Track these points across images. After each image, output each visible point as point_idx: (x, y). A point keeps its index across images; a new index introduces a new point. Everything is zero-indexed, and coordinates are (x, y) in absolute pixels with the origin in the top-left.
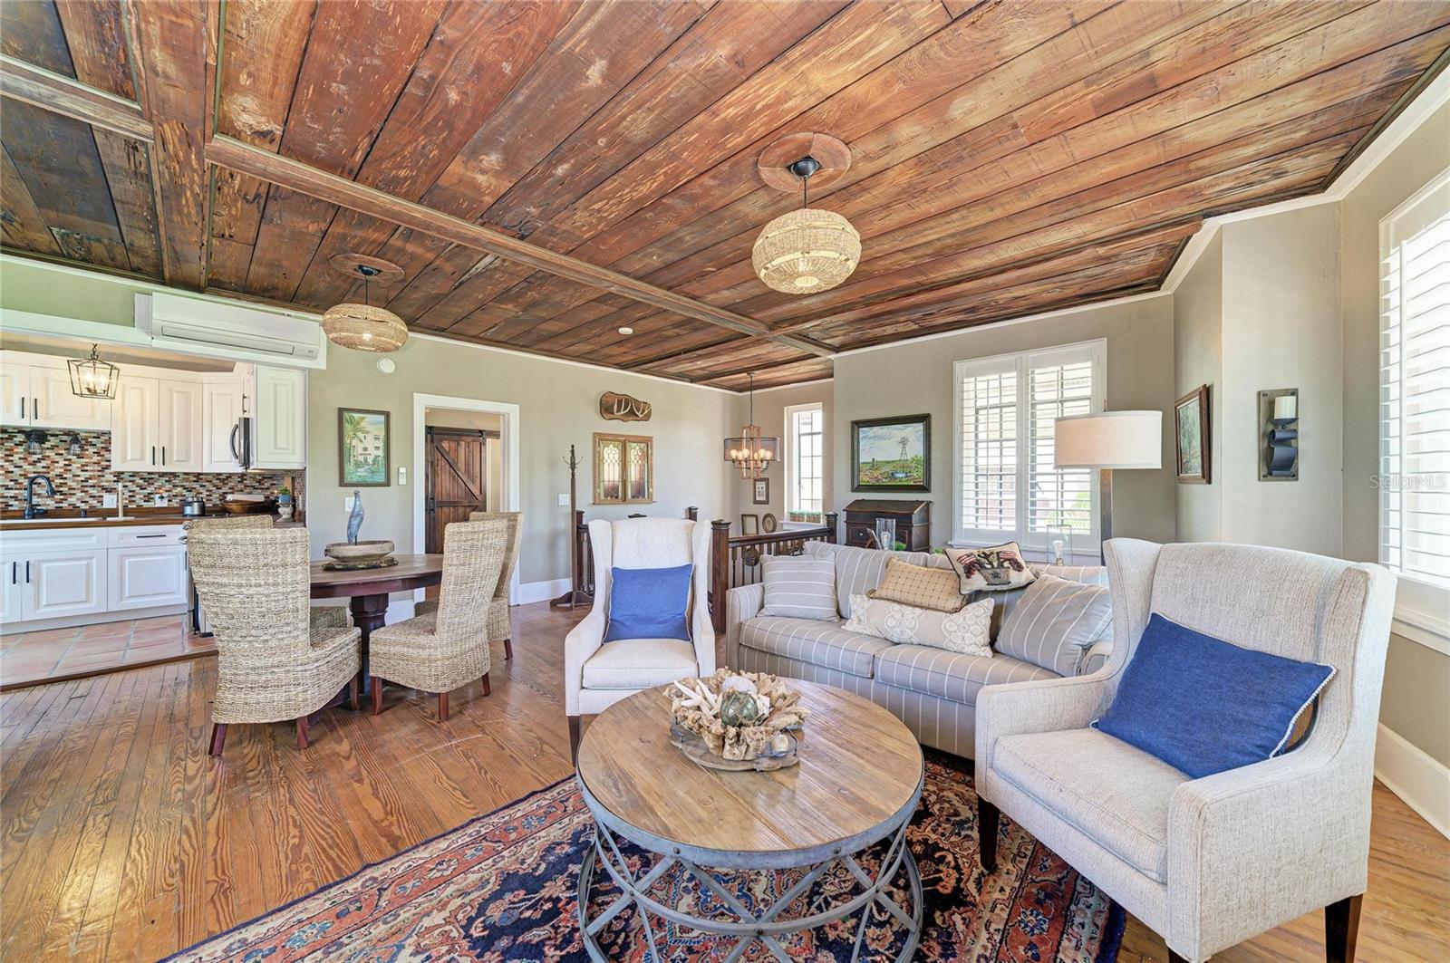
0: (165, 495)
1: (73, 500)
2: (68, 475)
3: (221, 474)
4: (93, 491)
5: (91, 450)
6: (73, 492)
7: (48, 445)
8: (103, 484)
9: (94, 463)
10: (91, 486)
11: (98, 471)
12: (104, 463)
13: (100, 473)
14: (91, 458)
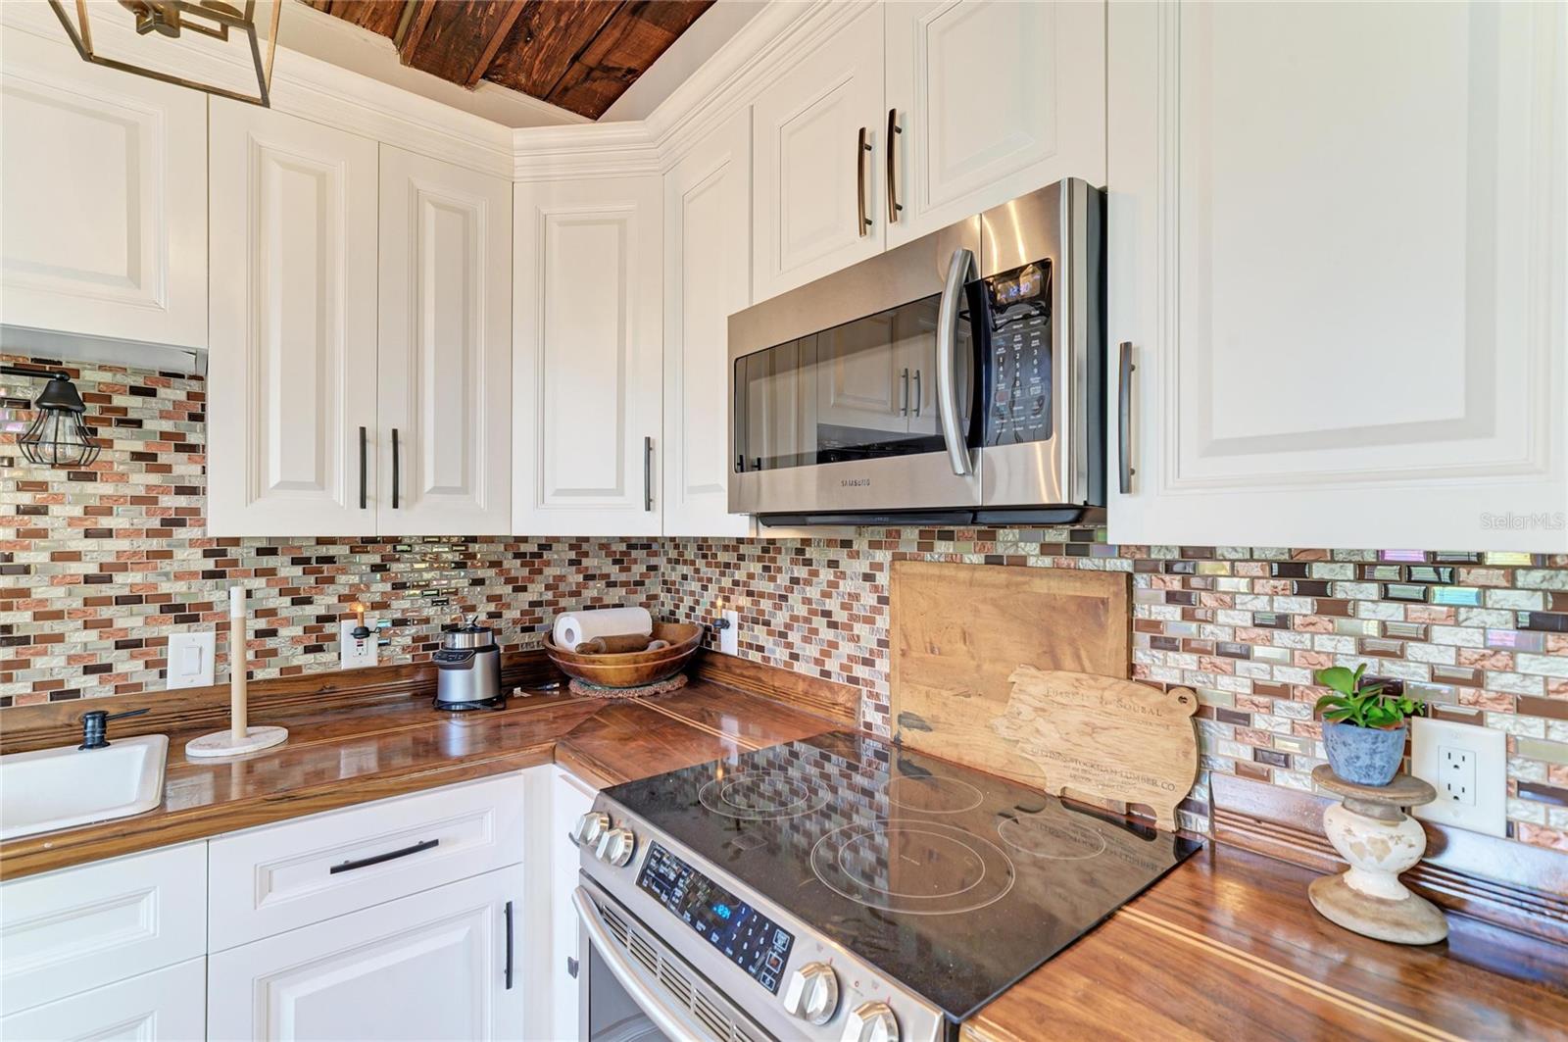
0: (371, 622)
1: (50, 664)
2: (34, 556)
3: (525, 539)
4: (131, 622)
5: (126, 442)
6: (48, 627)
8: (165, 588)
9: (136, 500)
10: (120, 601)
11: (151, 533)
12: (171, 502)
13: (156, 544)
14: (122, 478)
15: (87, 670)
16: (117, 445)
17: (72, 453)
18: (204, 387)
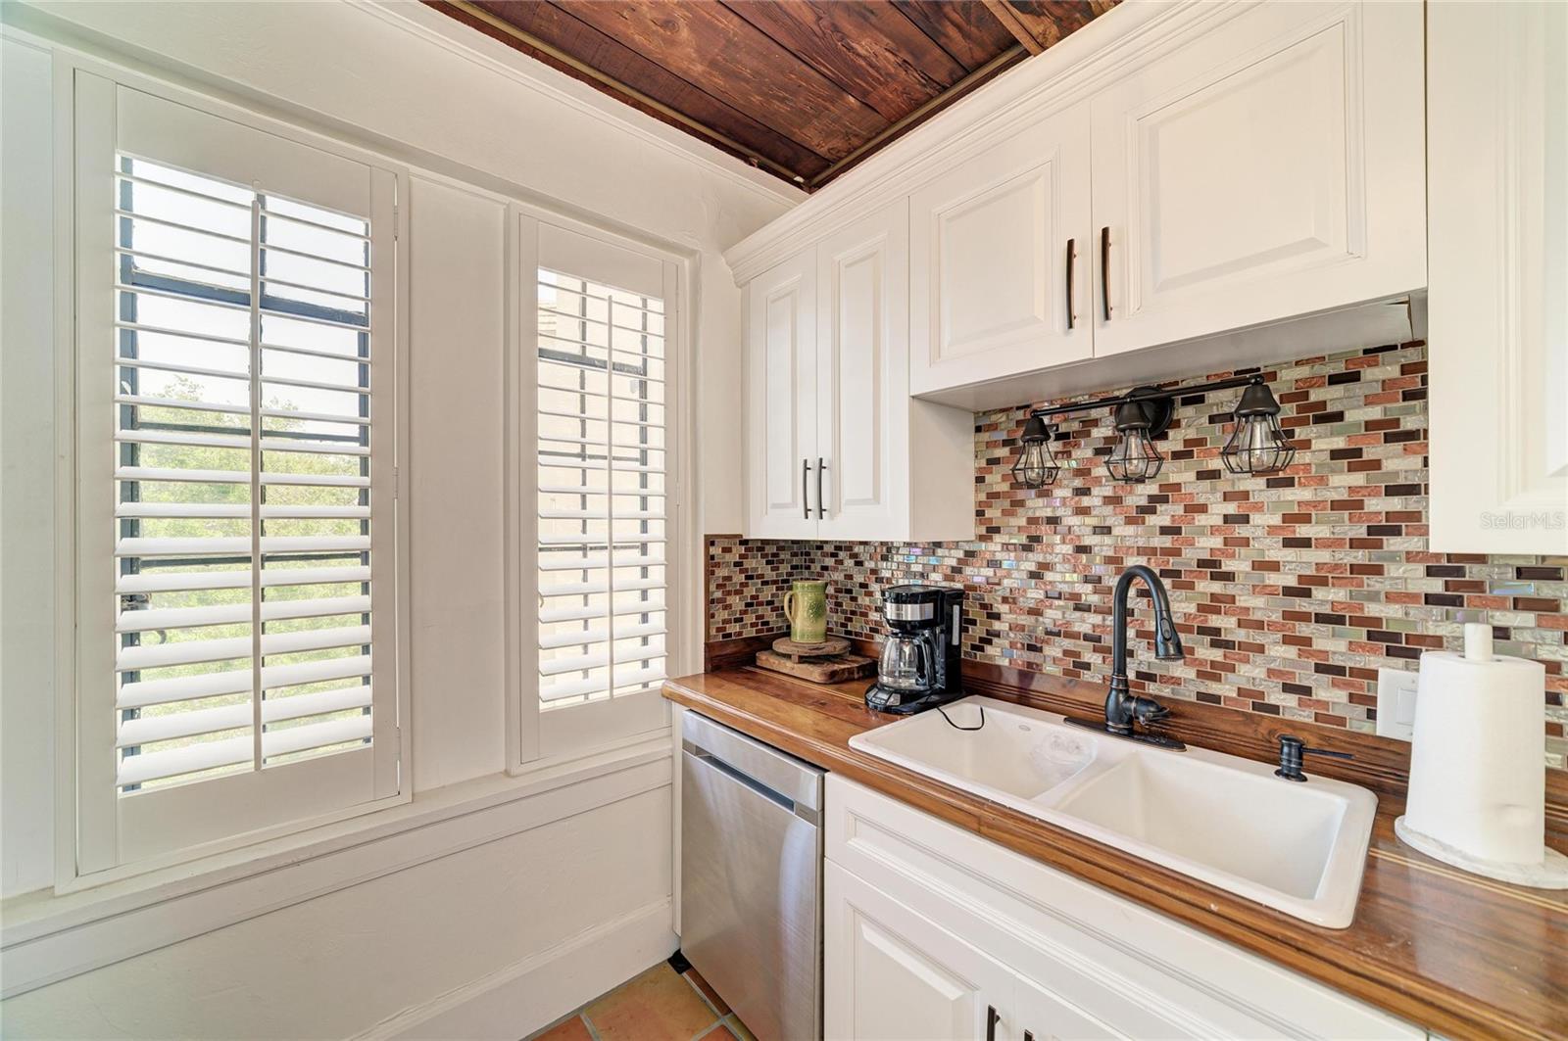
1: (1250, 672)
4: (1332, 644)
5: (1324, 440)
7: (1174, 441)
8: (1372, 610)
9: (1336, 505)
10: (1321, 618)
11: (1355, 544)
12: (1380, 505)
13: (1361, 557)
14: (1322, 481)
15: (1288, 688)
16: (1315, 445)
17: (1268, 459)
18: (1425, 354)
